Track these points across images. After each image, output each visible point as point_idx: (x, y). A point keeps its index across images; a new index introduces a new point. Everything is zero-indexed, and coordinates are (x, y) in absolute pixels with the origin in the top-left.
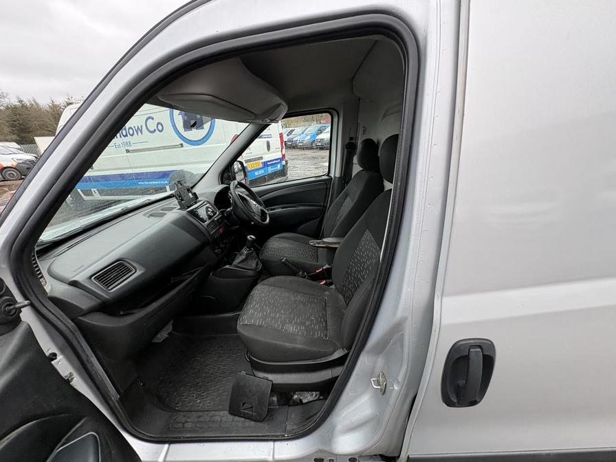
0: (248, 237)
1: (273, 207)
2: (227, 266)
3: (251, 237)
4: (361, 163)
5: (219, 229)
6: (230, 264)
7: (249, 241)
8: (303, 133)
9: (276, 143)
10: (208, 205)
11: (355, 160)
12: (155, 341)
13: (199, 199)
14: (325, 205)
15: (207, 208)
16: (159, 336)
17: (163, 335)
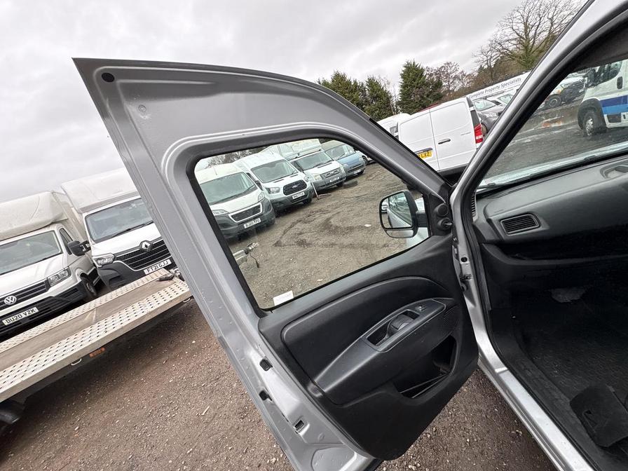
16: (560, 296)
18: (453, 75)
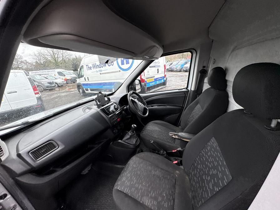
0: (133, 125)
1: (153, 105)
2: (120, 141)
3: (134, 126)
4: (210, 83)
5: (117, 119)
6: (121, 140)
7: (132, 128)
8: (177, 64)
9: (162, 69)
10: (115, 104)
11: (206, 80)
12: (82, 173)
13: (111, 101)
14: (183, 106)
15: (115, 106)
16: (83, 172)
17: (85, 172)
18: (20, 60)
